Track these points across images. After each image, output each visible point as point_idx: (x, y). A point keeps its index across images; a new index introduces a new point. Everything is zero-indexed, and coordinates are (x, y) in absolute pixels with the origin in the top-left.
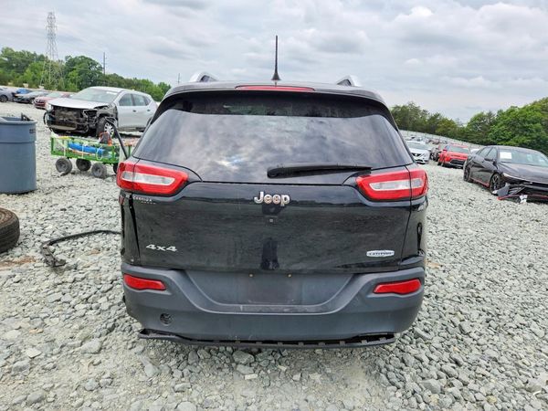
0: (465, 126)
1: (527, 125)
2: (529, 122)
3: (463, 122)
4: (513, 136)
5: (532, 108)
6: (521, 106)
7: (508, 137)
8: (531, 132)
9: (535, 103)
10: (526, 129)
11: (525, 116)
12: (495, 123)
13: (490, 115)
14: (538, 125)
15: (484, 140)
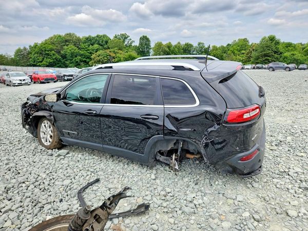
0: (13, 57)
1: (47, 52)
2: (48, 51)
3: (11, 55)
4: (43, 59)
5: (46, 43)
6: (40, 43)
7: (41, 60)
8: (51, 56)
9: (46, 40)
10: (48, 55)
11: (45, 48)
12: (30, 53)
13: (25, 49)
14: (53, 52)
15: (29, 63)
